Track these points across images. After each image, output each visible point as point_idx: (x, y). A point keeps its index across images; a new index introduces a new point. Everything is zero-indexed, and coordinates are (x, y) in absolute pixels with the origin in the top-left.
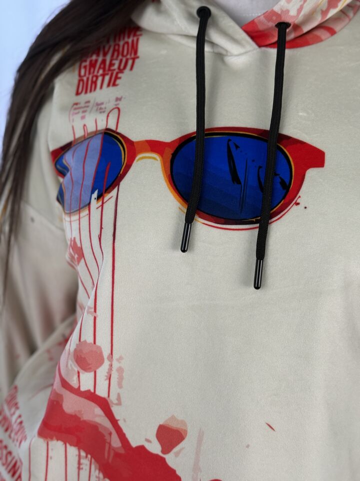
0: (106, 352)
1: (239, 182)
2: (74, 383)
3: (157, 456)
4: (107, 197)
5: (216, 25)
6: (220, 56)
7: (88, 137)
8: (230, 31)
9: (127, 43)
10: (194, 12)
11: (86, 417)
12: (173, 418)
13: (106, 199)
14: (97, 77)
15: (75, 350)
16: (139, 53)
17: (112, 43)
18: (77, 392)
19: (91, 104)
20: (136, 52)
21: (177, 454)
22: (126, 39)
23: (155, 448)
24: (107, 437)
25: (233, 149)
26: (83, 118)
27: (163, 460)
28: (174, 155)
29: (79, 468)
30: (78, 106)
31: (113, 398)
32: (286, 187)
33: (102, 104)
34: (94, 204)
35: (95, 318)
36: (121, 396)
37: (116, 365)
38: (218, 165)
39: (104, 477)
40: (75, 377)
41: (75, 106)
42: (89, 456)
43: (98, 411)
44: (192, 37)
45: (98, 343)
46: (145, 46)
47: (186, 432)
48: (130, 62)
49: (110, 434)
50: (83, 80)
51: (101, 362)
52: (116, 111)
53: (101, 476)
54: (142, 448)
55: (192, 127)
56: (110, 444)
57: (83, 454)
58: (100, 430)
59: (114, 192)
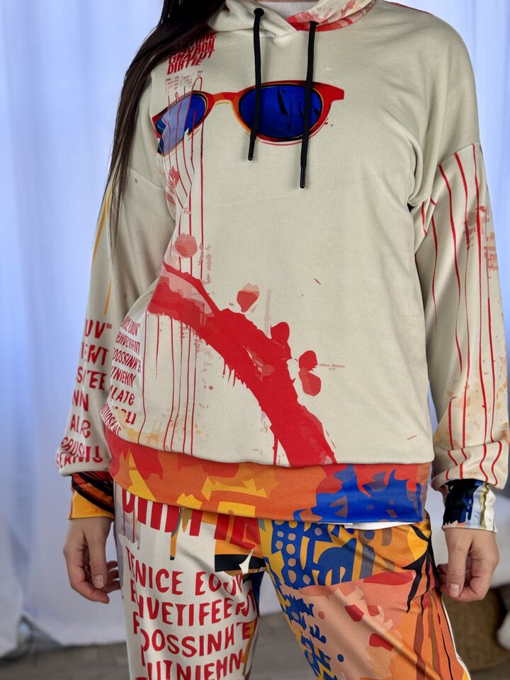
0: (198, 243)
1: (287, 114)
2: (176, 267)
3: (238, 314)
4: (195, 131)
5: (267, 19)
6: (270, 39)
7: (179, 101)
8: (277, 22)
9: (206, 43)
10: (252, 12)
11: (185, 296)
12: (248, 284)
13: (195, 132)
14: (183, 62)
15: (176, 242)
16: (214, 48)
17: (195, 45)
18: (178, 273)
19: (180, 78)
20: (212, 47)
21: (253, 311)
22: (205, 41)
23: (236, 309)
24: (201, 309)
25: (281, 93)
26: (176, 88)
27: (244, 316)
28: (241, 100)
29: (182, 337)
30: (171, 81)
31: (204, 279)
32: (318, 113)
33: (188, 77)
34: (187, 137)
35: (190, 215)
36: (210, 276)
37: (205, 251)
38: (272, 103)
39: (200, 338)
40: (177, 262)
41: (168, 82)
42: (189, 326)
43: (194, 290)
44: (251, 29)
45: (192, 235)
46: (218, 43)
47: (258, 293)
48: (208, 54)
49: (204, 305)
50: (173, 65)
51: (195, 250)
52: (200, 79)
53: (198, 338)
54: (227, 311)
55: (252, 83)
56: (203, 313)
57: (184, 325)
58: (196, 304)
59: (200, 127)
